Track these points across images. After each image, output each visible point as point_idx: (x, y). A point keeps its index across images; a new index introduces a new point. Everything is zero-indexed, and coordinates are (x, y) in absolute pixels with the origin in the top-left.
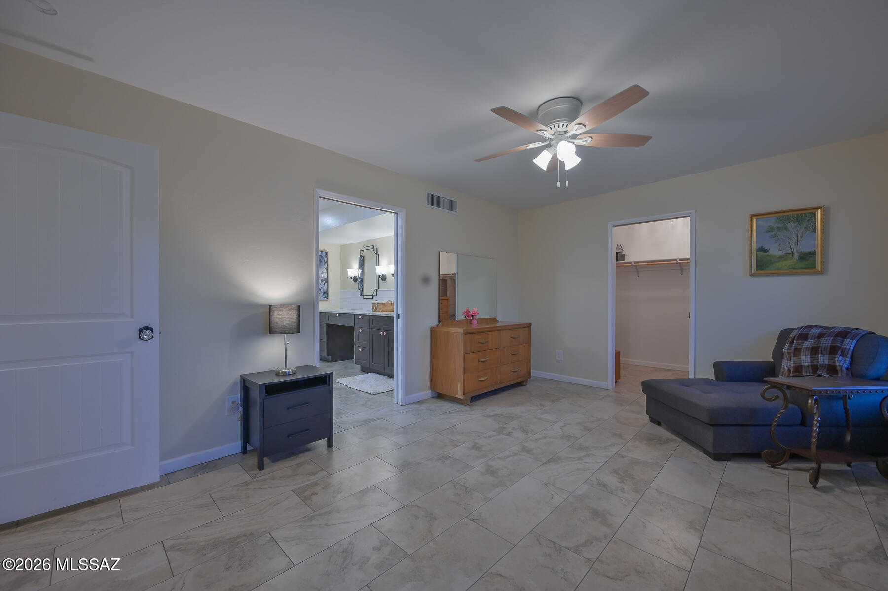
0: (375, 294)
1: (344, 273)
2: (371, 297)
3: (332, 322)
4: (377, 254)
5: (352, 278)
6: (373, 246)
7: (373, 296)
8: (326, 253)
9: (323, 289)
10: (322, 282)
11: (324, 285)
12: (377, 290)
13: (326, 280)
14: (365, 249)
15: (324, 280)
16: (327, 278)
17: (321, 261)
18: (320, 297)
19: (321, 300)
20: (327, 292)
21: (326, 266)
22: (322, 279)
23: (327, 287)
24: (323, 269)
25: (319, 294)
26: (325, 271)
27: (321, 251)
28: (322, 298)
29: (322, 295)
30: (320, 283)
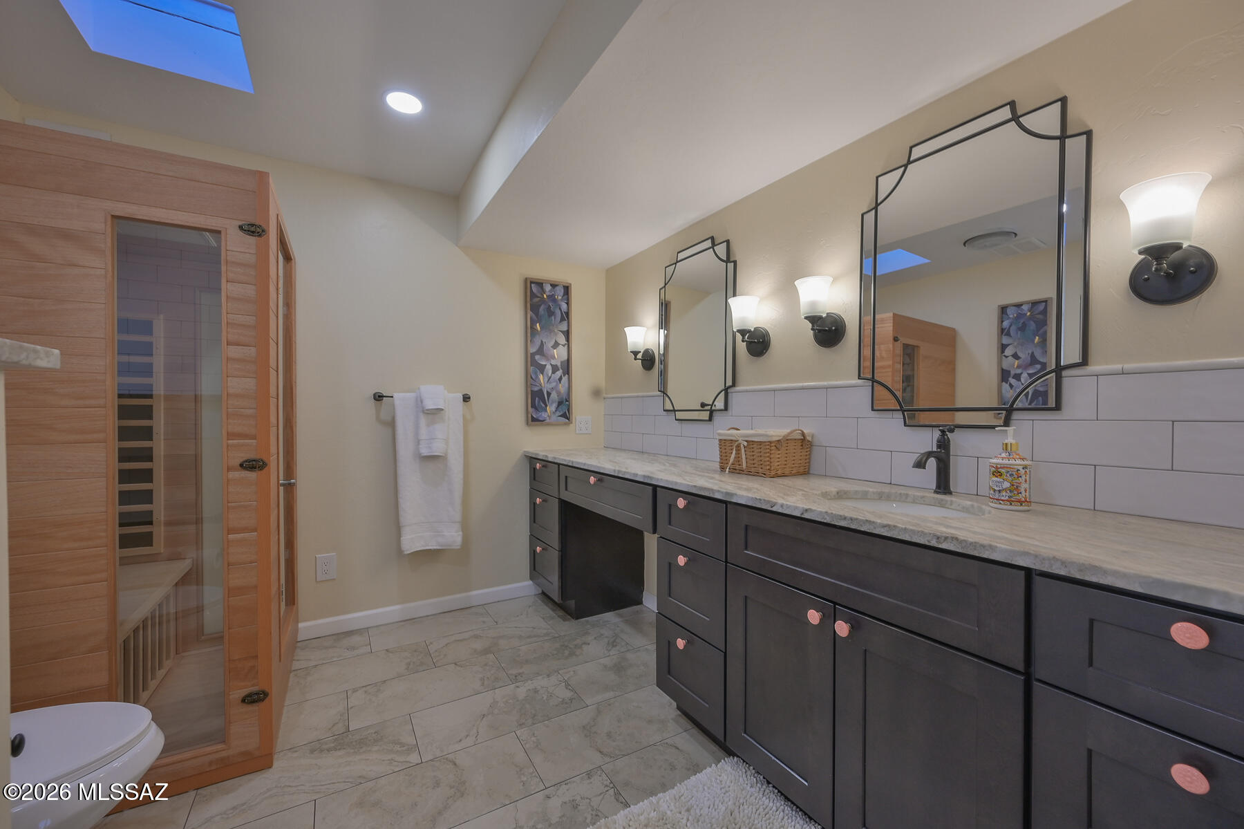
0: (720, 404)
1: (615, 337)
2: (705, 415)
3: (575, 497)
4: (728, 261)
5: (639, 356)
6: (712, 238)
7: (712, 412)
8: (567, 289)
9: (559, 393)
10: (553, 372)
11: (560, 379)
12: (726, 390)
13: (567, 367)
14: (681, 256)
15: (560, 366)
16: (568, 360)
17: (551, 313)
18: (548, 416)
19: (549, 424)
20: (567, 401)
21: (564, 327)
22: (553, 362)
23: (567, 385)
24: (556, 334)
25: (546, 406)
26: (562, 339)
27: (552, 283)
28: (554, 418)
29: (554, 410)
30: (550, 375)
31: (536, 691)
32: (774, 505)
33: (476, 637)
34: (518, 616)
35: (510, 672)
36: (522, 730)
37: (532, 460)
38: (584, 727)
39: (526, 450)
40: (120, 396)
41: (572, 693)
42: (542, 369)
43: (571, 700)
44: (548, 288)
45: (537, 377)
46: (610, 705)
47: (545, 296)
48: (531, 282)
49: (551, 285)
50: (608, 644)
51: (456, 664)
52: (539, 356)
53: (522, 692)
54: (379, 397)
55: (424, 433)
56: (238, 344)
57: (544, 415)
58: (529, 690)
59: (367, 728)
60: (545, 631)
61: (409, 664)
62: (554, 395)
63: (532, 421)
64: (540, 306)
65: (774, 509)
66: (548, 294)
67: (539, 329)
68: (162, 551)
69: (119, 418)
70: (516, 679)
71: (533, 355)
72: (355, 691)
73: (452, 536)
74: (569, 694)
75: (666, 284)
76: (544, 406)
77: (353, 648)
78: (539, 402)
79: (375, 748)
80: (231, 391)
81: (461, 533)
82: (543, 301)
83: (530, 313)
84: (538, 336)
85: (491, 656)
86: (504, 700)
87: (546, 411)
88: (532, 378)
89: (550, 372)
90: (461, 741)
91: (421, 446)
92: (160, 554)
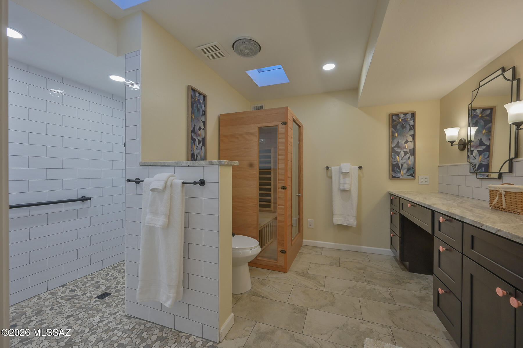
0: (505, 170)
2: (497, 176)
4: (513, 79)
5: (456, 143)
6: (503, 68)
7: (500, 174)
8: (413, 115)
9: (408, 164)
11: (409, 158)
12: (511, 160)
14: (482, 83)
15: (409, 152)
16: (414, 148)
17: (403, 127)
18: (402, 175)
19: (401, 179)
20: (413, 168)
21: (412, 133)
22: (405, 150)
23: (413, 161)
24: (407, 137)
25: (400, 171)
26: (410, 139)
27: (404, 113)
28: (405, 176)
29: (405, 173)
30: (403, 156)
31: (375, 289)
32: (483, 225)
33: (359, 263)
34: (380, 261)
35: (367, 279)
36: (362, 299)
37: (391, 195)
38: (390, 311)
39: (389, 190)
40: (260, 169)
41: (391, 297)
42: (398, 154)
43: (389, 299)
44: (402, 116)
45: (395, 157)
46: (408, 310)
47: (400, 120)
48: (392, 115)
49: (404, 114)
50: (422, 288)
51: (347, 268)
52: (396, 148)
53: (369, 287)
54: (327, 168)
55: (342, 181)
56: (281, 155)
57: (399, 175)
58: (372, 288)
59: (312, 274)
60: (390, 271)
61: (331, 262)
62: (405, 166)
63: (392, 177)
64: (398, 124)
65: (483, 228)
66: (402, 119)
67: (397, 136)
68: (272, 210)
69: (260, 175)
70: (368, 282)
71: (393, 148)
72: (313, 263)
73: (352, 222)
74: (389, 297)
75: (472, 101)
76: (399, 170)
77: (316, 252)
78: (396, 169)
79: (313, 281)
80: (279, 168)
81: (356, 221)
82: (399, 122)
83: (391, 129)
84: (396, 139)
85: (362, 271)
86: (360, 287)
87: (400, 173)
88: (392, 158)
89: (403, 155)
90: (338, 291)
91: (341, 186)
92: (272, 211)
